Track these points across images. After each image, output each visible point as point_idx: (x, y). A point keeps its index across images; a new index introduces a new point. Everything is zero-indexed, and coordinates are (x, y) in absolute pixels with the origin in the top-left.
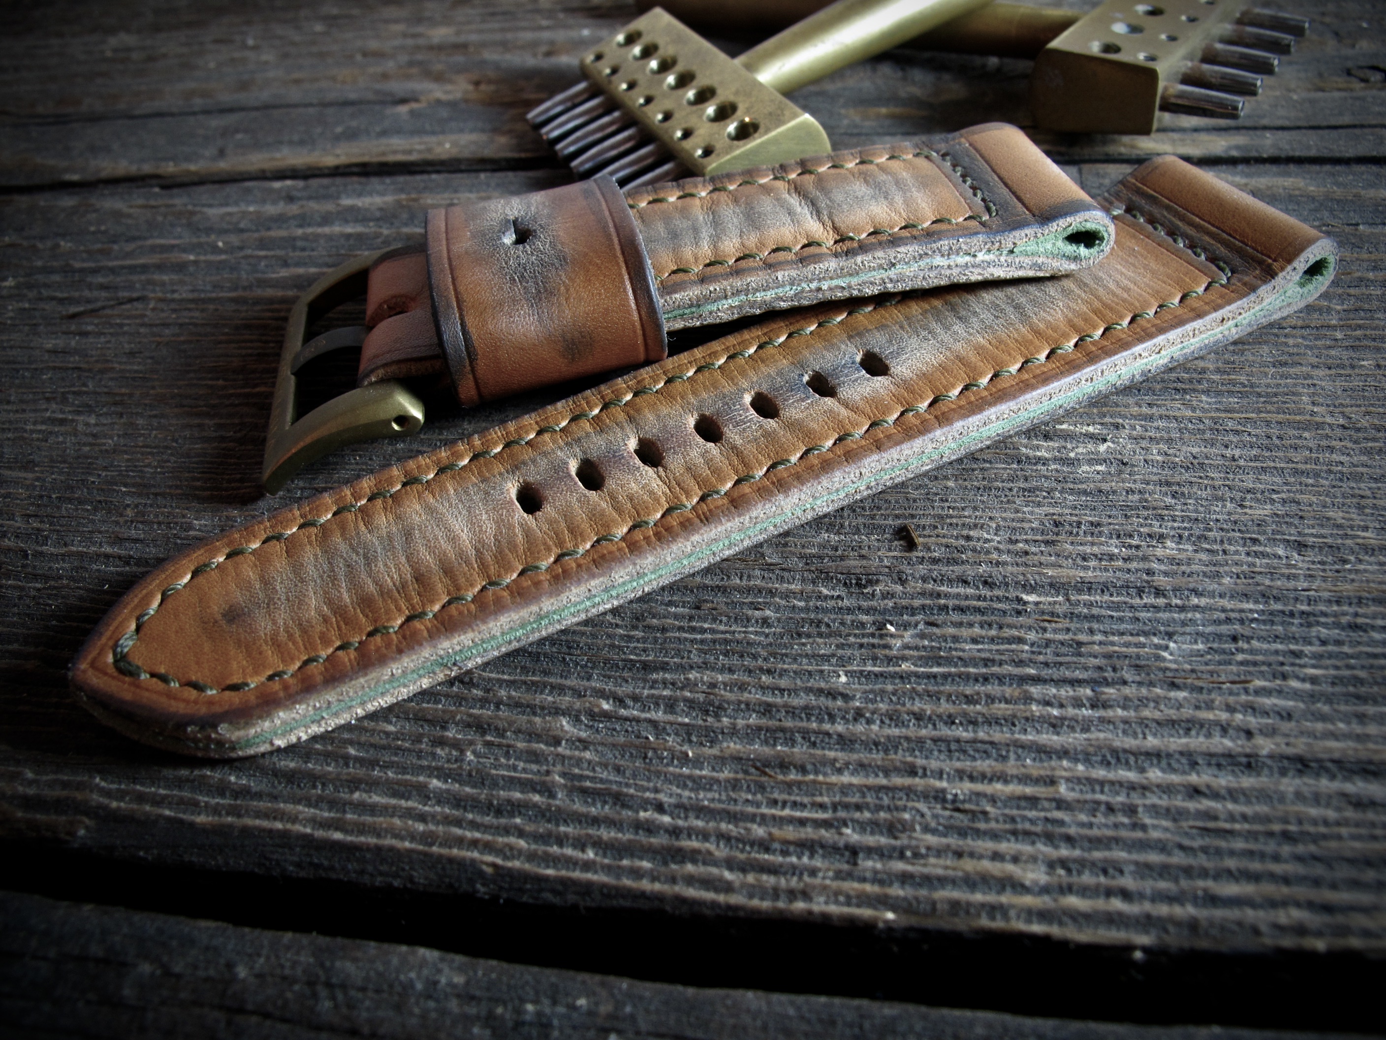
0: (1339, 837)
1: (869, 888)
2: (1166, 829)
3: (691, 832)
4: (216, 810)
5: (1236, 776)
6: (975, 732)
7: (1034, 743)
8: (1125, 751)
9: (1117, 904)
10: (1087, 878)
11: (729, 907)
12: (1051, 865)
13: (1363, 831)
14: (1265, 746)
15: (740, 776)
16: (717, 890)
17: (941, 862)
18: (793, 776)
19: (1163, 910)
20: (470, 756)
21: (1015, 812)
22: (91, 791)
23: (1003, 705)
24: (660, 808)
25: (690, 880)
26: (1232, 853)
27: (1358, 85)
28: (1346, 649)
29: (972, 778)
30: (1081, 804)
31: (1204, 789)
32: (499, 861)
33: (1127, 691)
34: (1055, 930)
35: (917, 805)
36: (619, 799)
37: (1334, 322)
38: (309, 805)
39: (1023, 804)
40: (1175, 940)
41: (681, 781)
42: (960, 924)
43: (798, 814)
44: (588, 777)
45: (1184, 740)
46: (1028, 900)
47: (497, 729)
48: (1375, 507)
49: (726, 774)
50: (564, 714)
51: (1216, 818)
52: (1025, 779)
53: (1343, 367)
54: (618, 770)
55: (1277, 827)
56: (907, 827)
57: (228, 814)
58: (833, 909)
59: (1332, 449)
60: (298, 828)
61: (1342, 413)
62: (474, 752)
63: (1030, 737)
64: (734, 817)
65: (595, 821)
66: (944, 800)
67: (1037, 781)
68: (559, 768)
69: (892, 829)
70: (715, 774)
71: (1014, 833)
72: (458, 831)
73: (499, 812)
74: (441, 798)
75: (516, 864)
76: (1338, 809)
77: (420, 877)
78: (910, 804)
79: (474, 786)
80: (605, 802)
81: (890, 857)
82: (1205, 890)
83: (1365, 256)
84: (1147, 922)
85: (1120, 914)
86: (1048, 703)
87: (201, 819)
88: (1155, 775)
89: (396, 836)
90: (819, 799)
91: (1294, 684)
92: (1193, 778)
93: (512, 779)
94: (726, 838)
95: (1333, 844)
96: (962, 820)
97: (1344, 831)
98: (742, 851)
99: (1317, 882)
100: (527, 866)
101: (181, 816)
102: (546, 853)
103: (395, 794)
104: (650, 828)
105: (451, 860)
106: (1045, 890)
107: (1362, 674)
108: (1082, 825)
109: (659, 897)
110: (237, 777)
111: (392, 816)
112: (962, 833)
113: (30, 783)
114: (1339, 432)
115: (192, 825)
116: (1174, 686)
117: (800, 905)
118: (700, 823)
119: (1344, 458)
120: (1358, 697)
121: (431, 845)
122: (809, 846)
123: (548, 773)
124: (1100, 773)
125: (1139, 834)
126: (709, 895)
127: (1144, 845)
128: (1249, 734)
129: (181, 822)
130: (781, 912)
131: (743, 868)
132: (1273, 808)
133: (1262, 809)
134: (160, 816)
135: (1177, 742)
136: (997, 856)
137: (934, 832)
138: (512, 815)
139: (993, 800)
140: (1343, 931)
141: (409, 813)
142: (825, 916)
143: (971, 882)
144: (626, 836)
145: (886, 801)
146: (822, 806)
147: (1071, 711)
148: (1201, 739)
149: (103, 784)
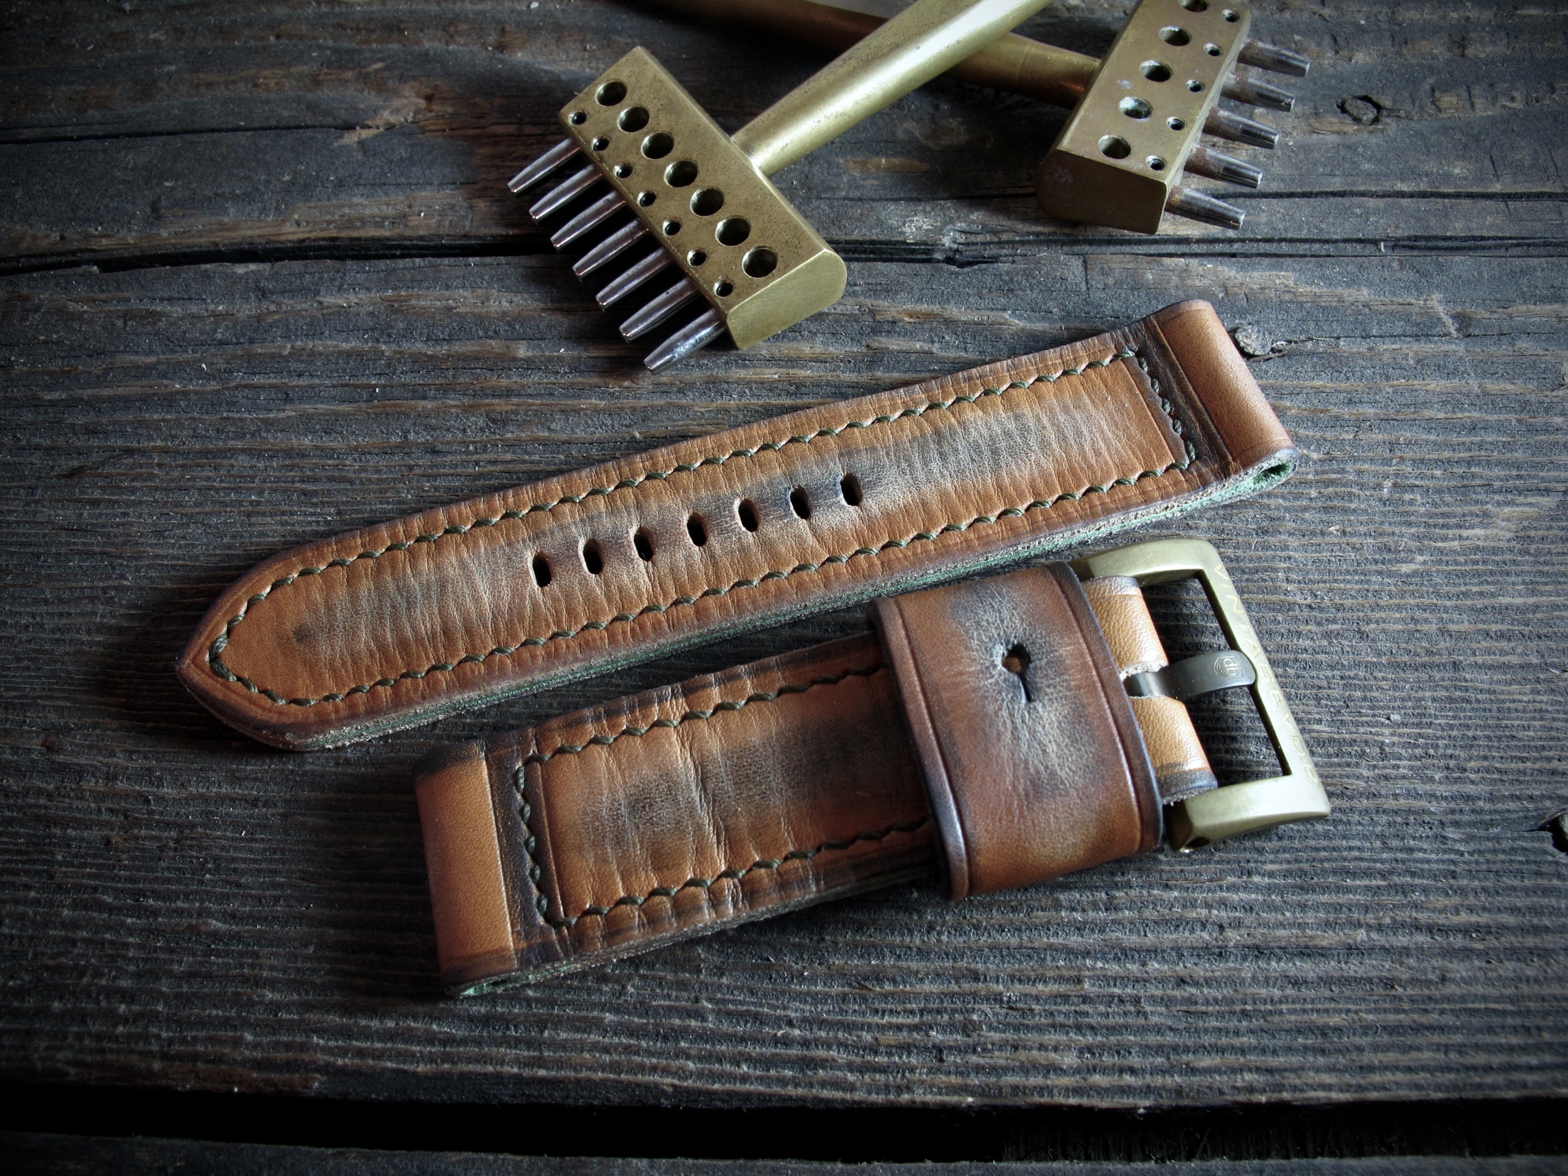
0: (1281, 1012)
1: (953, 1079)
2: (1160, 1014)
3: (818, 1042)
4: (431, 1059)
5: (1211, 964)
6: (1021, 938)
7: (1065, 946)
8: (1132, 949)
9: (1128, 1079)
10: (1107, 1059)
11: (854, 1102)
12: (1081, 1051)
13: (1298, 1006)
14: (1233, 936)
15: (847, 989)
16: (844, 1090)
17: (1003, 1054)
18: (888, 987)
19: (1159, 1080)
20: (630, 989)
21: (1054, 1007)
22: (315, 1051)
23: (1040, 913)
24: (790, 1023)
25: (823, 1084)
26: (1206, 1031)
27: (1351, 128)
28: (1296, 844)
29: (1020, 981)
30: (1099, 999)
31: (1188, 980)
32: (676, 1082)
33: (1133, 893)
34: (1085, 1101)
35: (981, 1007)
36: (758, 1018)
37: (1310, 477)
38: (510, 1047)
39: (1059, 1000)
40: (1166, 1102)
41: (801, 997)
42: (1020, 1101)
43: (894, 1020)
44: (729, 1001)
45: (1174, 936)
46: (1065, 1081)
47: (647, 963)
48: (1328, 698)
49: (836, 989)
50: (698, 944)
51: (1196, 1003)
52: (1060, 979)
53: (1313, 533)
54: (752, 992)
55: (1238, 1008)
56: (976, 1027)
57: (443, 1062)
58: (929, 1098)
59: (1299, 634)
60: (507, 1069)
61: (1310, 590)
62: (633, 986)
63: (1061, 941)
64: (849, 1027)
65: (743, 1040)
66: (1001, 1001)
67: (1068, 980)
68: (704, 995)
69: (967, 1028)
70: (827, 989)
71: (1053, 1026)
72: (637, 1059)
73: (665, 1038)
74: (617, 1029)
75: (689, 1083)
76: (1282, 988)
77: (615, 1098)
78: (977, 1007)
79: (640, 1016)
80: (747, 1022)
81: (966, 1052)
82: (1187, 1064)
83: (1343, 385)
84: (1148, 1090)
85: (1129, 1087)
86: (1073, 909)
87: (421, 1068)
88: (1154, 966)
89: (590, 1069)
90: (908, 1006)
91: (1256, 879)
92: (1179, 968)
93: (670, 1008)
94: (842, 1045)
95: (1276, 1019)
96: (1014, 1018)
97: (1284, 1007)
98: (857, 1055)
99: (1264, 1051)
100: (699, 1084)
101: (401, 1066)
102: (710, 1071)
103: (578, 1030)
104: (786, 1042)
105: (638, 1085)
106: (1077, 1071)
107: (1305, 866)
108: (1101, 1015)
109: (803, 1099)
110: (438, 1025)
111: (582, 1051)
112: (1017, 1028)
113: (256, 1046)
114: (1306, 613)
115: (415, 1074)
116: (1167, 887)
117: (906, 1097)
118: (823, 1034)
119: (1308, 643)
120: (1302, 888)
121: (619, 1074)
122: (907, 1048)
123: (697, 1000)
124: (1114, 968)
125: (1141, 1021)
126: (839, 1095)
127: (1144, 1030)
128: (1221, 927)
129: (405, 1072)
130: (892, 1103)
131: (862, 1069)
132: (1236, 991)
133: (1228, 991)
134: (385, 1069)
135: (1169, 937)
136: (1042, 1047)
137: (996, 1029)
138: (677, 1040)
139: (1037, 999)
140: (1280, 1088)
141: (594, 1047)
142: (924, 1104)
143: (1025, 1069)
144: (768, 1051)
145: (959, 1005)
146: (912, 1012)
147: (1091, 914)
148: (1187, 934)
149: (322, 1042)
